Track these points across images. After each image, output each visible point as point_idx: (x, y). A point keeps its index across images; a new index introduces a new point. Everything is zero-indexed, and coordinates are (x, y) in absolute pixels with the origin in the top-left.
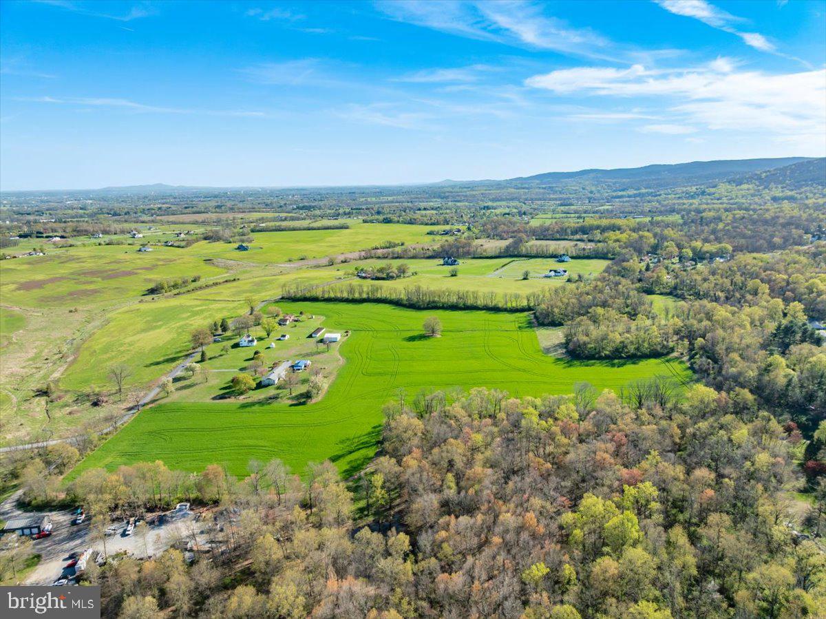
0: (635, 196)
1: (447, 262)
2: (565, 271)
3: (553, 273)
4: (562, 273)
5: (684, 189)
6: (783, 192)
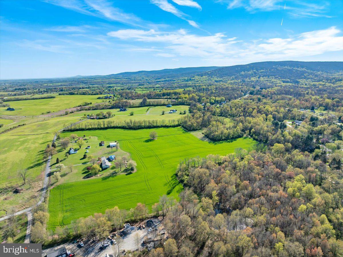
0: (165, 81)
1: (122, 110)
2: (176, 110)
3: (172, 111)
4: (175, 111)
6: (218, 79)
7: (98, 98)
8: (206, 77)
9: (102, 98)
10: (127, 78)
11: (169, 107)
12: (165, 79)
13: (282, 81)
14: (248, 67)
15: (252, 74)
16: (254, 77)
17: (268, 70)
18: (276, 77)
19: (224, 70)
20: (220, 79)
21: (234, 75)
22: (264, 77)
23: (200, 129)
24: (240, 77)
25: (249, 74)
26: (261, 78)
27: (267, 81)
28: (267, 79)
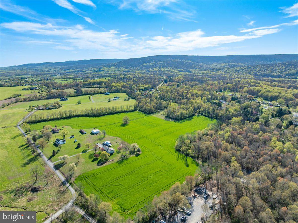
1: (62, 99)
3: (115, 98)
4: (118, 98)
5: (92, 69)
6: (125, 69)
7: (23, 90)
8: (114, 68)
9: (28, 89)
10: (33, 70)
11: (107, 94)
12: (74, 70)
13: (179, 71)
14: (148, 59)
15: (153, 65)
16: (156, 68)
18: (173, 67)
19: (128, 62)
20: (128, 70)
21: (139, 66)
22: (164, 68)
23: (157, 112)
24: (144, 68)
25: (151, 65)
26: (161, 68)
27: (167, 71)
28: (167, 69)
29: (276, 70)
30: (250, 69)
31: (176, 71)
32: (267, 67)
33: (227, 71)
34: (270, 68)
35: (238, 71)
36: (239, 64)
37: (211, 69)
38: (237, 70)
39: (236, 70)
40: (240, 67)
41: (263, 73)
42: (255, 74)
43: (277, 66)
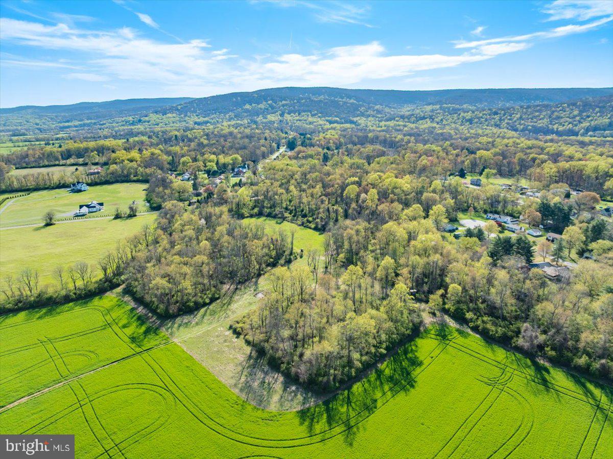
0: (81, 126)
2: (101, 204)
3: (85, 210)
4: (98, 207)
5: (123, 119)
6: (199, 118)
8: (174, 115)
11: (80, 191)
12: (82, 123)
13: (327, 121)
14: (256, 96)
15: (267, 109)
16: (273, 115)
17: (295, 101)
18: (313, 113)
19: (209, 102)
20: (206, 119)
21: (232, 111)
22: (292, 114)
24: (246, 114)
25: (261, 109)
26: (286, 115)
27: (300, 120)
28: (298, 118)
29: (558, 118)
30: (497, 117)
31: (321, 122)
32: (537, 111)
33: (442, 120)
34: (544, 113)
35: (470, 121)
36: (465, 106)
37: (402, 117)
38: (467, 118)
39: (464, 117)
40: (473, 112)
41: (530, 124)
42: (511, 127)
43: (558, 109)
